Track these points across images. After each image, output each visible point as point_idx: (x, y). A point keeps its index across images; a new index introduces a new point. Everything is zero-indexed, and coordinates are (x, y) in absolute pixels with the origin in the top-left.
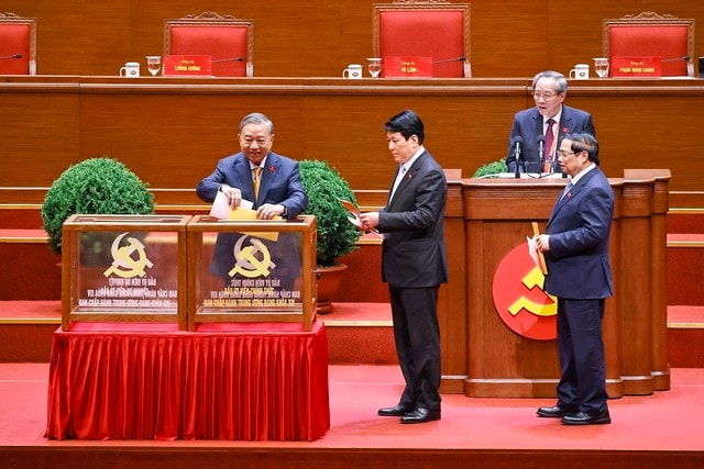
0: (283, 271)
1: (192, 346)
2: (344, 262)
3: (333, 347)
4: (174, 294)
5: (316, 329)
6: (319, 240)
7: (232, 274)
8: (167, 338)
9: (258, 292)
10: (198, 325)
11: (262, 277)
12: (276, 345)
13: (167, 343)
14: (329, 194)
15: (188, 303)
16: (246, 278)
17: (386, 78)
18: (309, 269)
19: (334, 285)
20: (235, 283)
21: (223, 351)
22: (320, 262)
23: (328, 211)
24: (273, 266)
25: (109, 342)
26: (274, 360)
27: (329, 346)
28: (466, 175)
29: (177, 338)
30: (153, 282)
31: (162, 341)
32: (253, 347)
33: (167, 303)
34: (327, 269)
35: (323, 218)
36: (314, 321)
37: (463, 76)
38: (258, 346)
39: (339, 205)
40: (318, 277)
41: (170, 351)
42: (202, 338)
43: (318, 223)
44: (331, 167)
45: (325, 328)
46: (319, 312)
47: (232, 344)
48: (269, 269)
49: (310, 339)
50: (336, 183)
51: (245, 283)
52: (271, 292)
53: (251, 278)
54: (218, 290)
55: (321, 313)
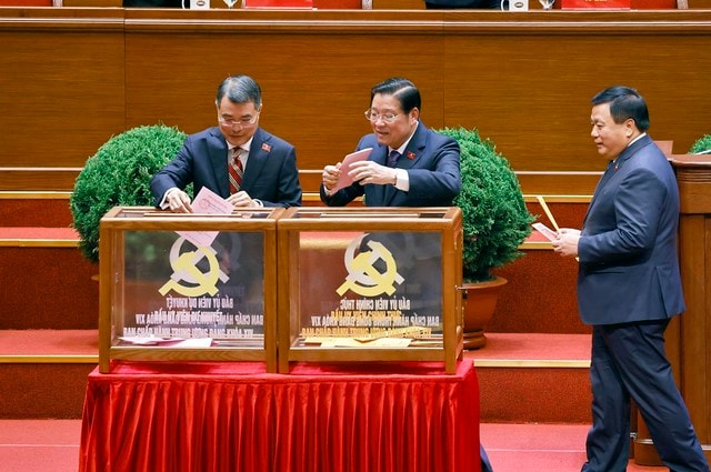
0: (415, 288)
1: (285, 395)
2: (504, 274)
3: (487, 397)
4: (258, 320)
5: (462, 372)
6: (466, 242)
7: (341, 291)
8: (249, 383)
9: (380, 319)
10: (293, 364)
11: (384, 296)
12: (405, 394)
13: (249, 391)
14: (481, 177)
15: (279, 332)
16: (362, 297)
17: (564, 10)
18: (453, 285)
19: (487, 307)
20: (346, 304)
21: (330, 403)
22: (468, 274)
23: (479, 201)
24: (400, 280)
25: (167, 389)
26: (402, 414)
27: (482, 395)
28: (680, 148)
29: (263, 384)
30: (228, 303)
31: (242, 388)
32: (371, 395)
33: (249, 334)
34: (478, 285)
35: (472, 212)
36: (460, 359)
37: (676, 7)
38: (380, 394)
39: (494, 192)
40: (465, 296)
41: (254, 401)
42: (299, 383)
43: (466, 218)
44: (483, 138)
45: (474, 369)
46: (466, 347)
47: (342, 392)
48: (395, 284)
49: (454, 386)
50: (490, 161)
51: (362, 304)
52: (398, 319)
53: (368, 298)
54: (322, 314)
55: (471, 348)
